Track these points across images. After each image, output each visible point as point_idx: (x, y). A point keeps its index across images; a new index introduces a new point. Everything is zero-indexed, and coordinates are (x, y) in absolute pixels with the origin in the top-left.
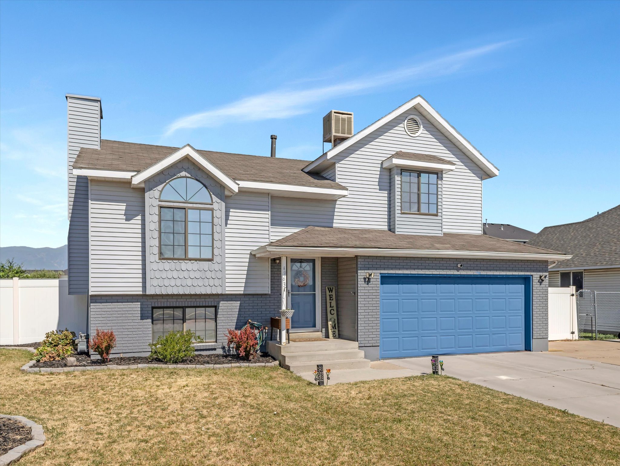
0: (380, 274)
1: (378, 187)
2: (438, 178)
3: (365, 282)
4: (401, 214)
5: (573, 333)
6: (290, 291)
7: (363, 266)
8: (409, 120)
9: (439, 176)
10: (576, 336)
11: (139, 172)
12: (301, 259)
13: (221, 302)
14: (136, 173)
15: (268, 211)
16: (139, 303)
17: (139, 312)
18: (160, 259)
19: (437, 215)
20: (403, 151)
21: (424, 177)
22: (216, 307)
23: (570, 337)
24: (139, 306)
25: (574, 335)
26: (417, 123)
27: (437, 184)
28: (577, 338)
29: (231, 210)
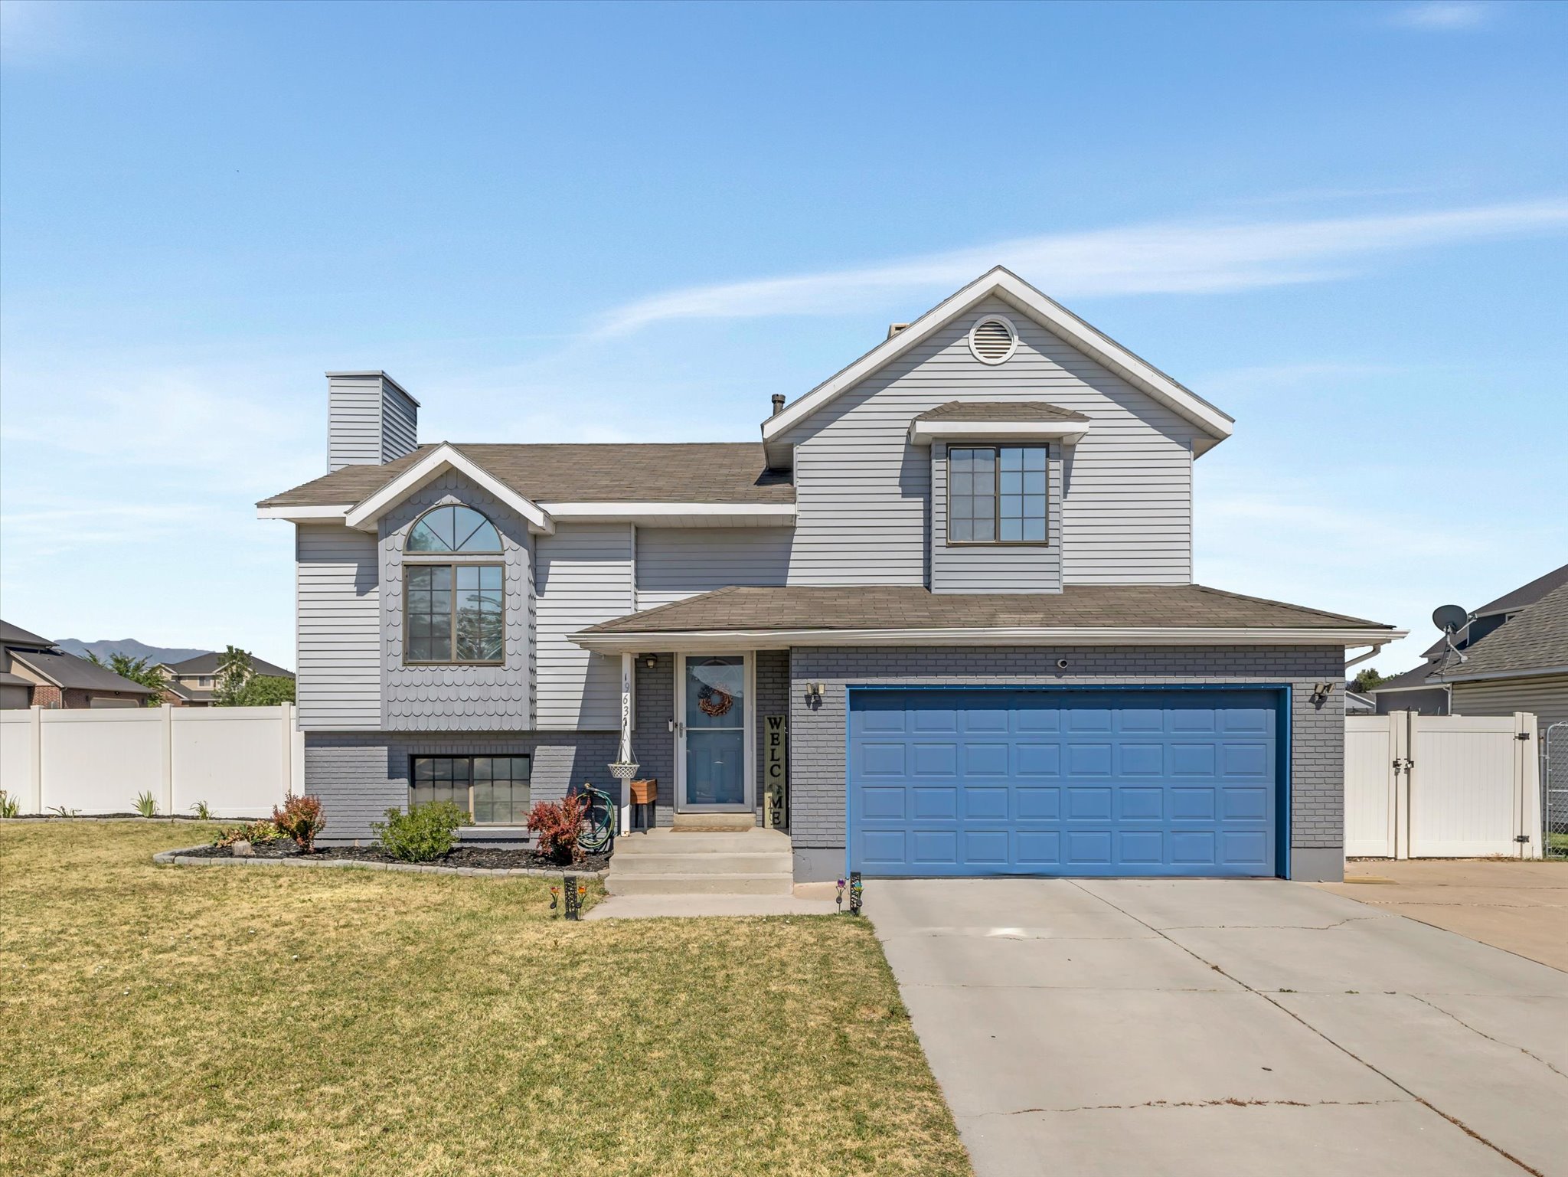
0: (848, 686)
1: (899, 490)
2: (1047, 456)
3: (808, 704)
4: (947, 547)
5: (1522, 839)
6: (684, 725)
7: (805, 669)
8: (983, 326)
9: (1050, 451)
10: (1535, 848)
11: (356, 503)
12: (715, 658)
13: (538, 747)
14: (352, 506)
15: (629, 559)
16: (386, 748)
17: (386, 764)
18: (405, 664)
19: (1045, 545)
20: (961, 400)
21: (1010, 458)
22: (528, 756)
23: (1511, 849)
24: (386, 753)
25: (1526, 844)
26: (1005, 331)
27: (1047, 471)
28: (1538, 853)
29: (553, 563)
